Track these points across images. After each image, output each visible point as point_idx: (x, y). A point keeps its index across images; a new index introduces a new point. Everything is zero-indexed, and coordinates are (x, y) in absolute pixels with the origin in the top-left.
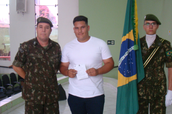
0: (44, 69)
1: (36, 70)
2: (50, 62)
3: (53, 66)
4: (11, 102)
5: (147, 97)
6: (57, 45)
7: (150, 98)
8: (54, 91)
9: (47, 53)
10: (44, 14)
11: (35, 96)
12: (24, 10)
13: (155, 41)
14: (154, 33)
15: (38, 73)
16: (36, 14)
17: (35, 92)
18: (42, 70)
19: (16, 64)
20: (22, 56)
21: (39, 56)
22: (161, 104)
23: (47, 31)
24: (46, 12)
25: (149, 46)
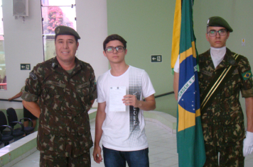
0: (67, 104)
1: (55, 106)
2: (77, 94)
3: (82, 99)
5: (215, 143)
6: (88, 67)
7: (218, 144)
8: (84, 136)
9: (72, 80)
10: (55, 19)
11: (56, 145)
12: (25, 13)
13: (226, 57)
14: (223, 45)
15: (59, 110)
16: (43, 20)
17: (54, 139)
18: (65, 106)
19: (26, 97)
20: (36, 85)
21: (61, 84)
22: (237, 153)
23: (71, 46)
24: (57, 16)
25: (216, 65)
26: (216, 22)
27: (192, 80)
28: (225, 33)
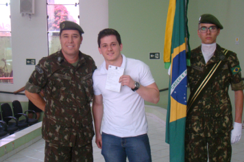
0: (73, 95)
1: (62, 98)
2: (82, 85)
3: (87, 90)
4: (13, 142)
5: (206, 134)
6: (90, 59)
7: (209, 135)
8: (87, 127)
9: (77, 73)
10: (60, 17)
11: (61, 135)
12: (31, 11)
13: (216, 53)
14: (214, 41)
15: (65, 102)
16: (48, 17)
17: (60, 129)
18: (71, 97)
19: (30, 88)
20: (41, 78)
21: (66, 77)
22: (225, 143)
23: (76, 40)
24: (62, 14)
25: (206, 61)
26: (207, 19)
27: (184, 74)
28: (215, 30)
